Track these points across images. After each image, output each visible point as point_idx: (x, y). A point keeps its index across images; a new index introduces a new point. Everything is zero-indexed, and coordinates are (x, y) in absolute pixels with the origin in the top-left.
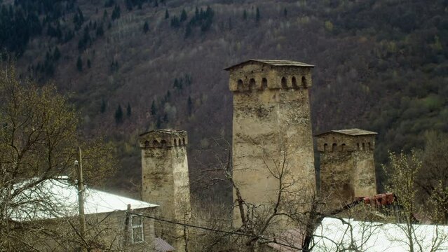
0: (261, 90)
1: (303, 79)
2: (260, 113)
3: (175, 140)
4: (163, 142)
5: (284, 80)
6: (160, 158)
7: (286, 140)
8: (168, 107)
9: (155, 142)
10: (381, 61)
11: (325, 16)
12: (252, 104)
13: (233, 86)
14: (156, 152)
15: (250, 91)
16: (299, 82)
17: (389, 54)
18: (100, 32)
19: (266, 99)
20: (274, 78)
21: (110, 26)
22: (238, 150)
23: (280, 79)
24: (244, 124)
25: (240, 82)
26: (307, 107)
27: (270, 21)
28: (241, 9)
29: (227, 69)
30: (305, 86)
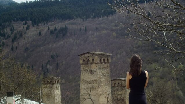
0: (92, 64)
1: (108, 59)
2: (91, 72)
3: (56, 81)
4: (51, 82)
5: (100, 60)
6: (50, 88)
7: (101, 82)
8: (48, 66)
9: (48, 81)
10: (135, 49)
11: (112, 30)
12: (88, 69)
13: (81, 62)
14: (48, 85)
15: (88, 64)
16: (106, 61)
17: (139, 46)
18: (21, 35)
19: (94, 67)
20: (97, 59)
21: (25, 33)
22: (83, 86)
23: (99, 59)
24: (85, 76)
25: (84, 60)
26: (109, 70)
27: (91, 32)
28: (79, 27)
29: (79, 55)
30: (108, 62)
